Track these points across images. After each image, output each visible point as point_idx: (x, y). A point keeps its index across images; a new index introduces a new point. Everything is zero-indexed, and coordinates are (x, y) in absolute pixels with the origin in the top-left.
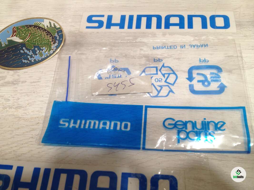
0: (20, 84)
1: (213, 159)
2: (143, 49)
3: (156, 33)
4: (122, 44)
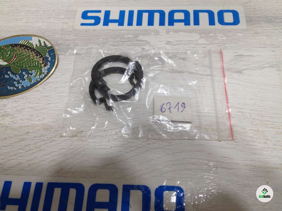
1: (223, 167)
2: (145, 48)
3: (158, 30)
4: (122, 43)
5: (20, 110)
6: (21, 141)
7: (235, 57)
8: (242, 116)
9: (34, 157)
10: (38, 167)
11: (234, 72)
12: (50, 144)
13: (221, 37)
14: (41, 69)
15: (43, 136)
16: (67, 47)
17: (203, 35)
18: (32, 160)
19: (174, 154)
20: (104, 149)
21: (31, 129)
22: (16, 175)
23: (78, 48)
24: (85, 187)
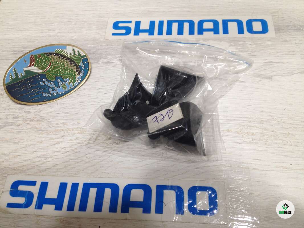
1: (255, 169)
3: (188, 39)
5: (55, 115)
6: (57, 144)
7: (264, 64)
8: (273, 120)
9: (70, 159)
10: (74, 168)
11: (263, 78)
13: (250, 45)
14: (75, 77)
15: (78, 139)
16: (99, 56)
17: (232, 43)
18: (68, 162)
20: (137, 152)
21: (66, 133)
22: (52, 176)
23: (110, 57)
24: (120, 187)
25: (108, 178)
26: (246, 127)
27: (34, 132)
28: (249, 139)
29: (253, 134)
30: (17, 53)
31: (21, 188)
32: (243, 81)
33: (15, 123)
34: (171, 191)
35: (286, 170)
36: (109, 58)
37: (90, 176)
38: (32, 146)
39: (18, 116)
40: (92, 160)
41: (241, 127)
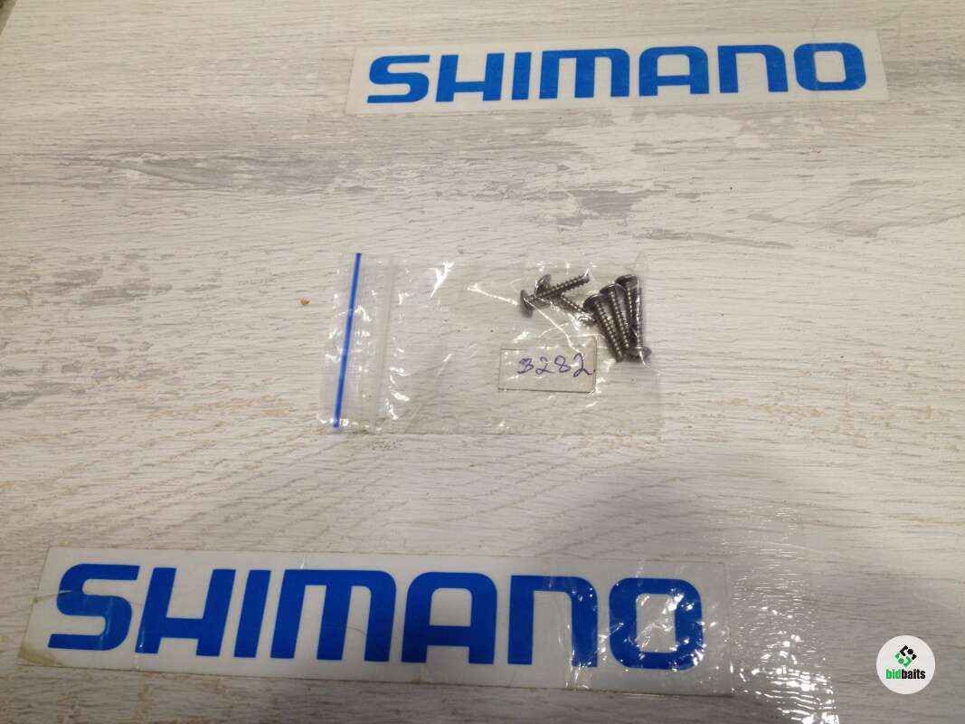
0: (151, 297)
1: (819, 523)
2: (568, 166)
3: (610, 111)
4: (496, 153)
5: (192, 358)
6: (200, 448)
7: (852, 187)
8: (879, 367)
9: (242, 496)
10: (254, 524)
11: (849, 234)
12: (289, 456)
13: (807, 126)
15: (265, 434)
16: (327, 168)
17: (749, 123)
18: (235, 505)
19: (667, 484)
20: (448, 472)
21: (230, 414)
22: (188, 549)
23: (361, 171)
24: (397, 583)
25: (361, 553)
26: (792, 390)
27: (129, 412)
28: (802, 430)
29: (815, 414)
30: (70, 164)
31: (93, 587)
32: (784, 242)
33: (69, 384)
34: (557, 593)
35: (920, 526)
36: (358, 176)
37: (303, 549)
38: (123, 457)
39: (78, 362)
40: (311, 498)
41: (777, 390)
